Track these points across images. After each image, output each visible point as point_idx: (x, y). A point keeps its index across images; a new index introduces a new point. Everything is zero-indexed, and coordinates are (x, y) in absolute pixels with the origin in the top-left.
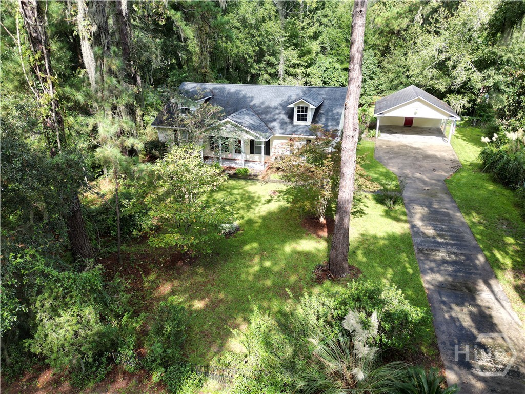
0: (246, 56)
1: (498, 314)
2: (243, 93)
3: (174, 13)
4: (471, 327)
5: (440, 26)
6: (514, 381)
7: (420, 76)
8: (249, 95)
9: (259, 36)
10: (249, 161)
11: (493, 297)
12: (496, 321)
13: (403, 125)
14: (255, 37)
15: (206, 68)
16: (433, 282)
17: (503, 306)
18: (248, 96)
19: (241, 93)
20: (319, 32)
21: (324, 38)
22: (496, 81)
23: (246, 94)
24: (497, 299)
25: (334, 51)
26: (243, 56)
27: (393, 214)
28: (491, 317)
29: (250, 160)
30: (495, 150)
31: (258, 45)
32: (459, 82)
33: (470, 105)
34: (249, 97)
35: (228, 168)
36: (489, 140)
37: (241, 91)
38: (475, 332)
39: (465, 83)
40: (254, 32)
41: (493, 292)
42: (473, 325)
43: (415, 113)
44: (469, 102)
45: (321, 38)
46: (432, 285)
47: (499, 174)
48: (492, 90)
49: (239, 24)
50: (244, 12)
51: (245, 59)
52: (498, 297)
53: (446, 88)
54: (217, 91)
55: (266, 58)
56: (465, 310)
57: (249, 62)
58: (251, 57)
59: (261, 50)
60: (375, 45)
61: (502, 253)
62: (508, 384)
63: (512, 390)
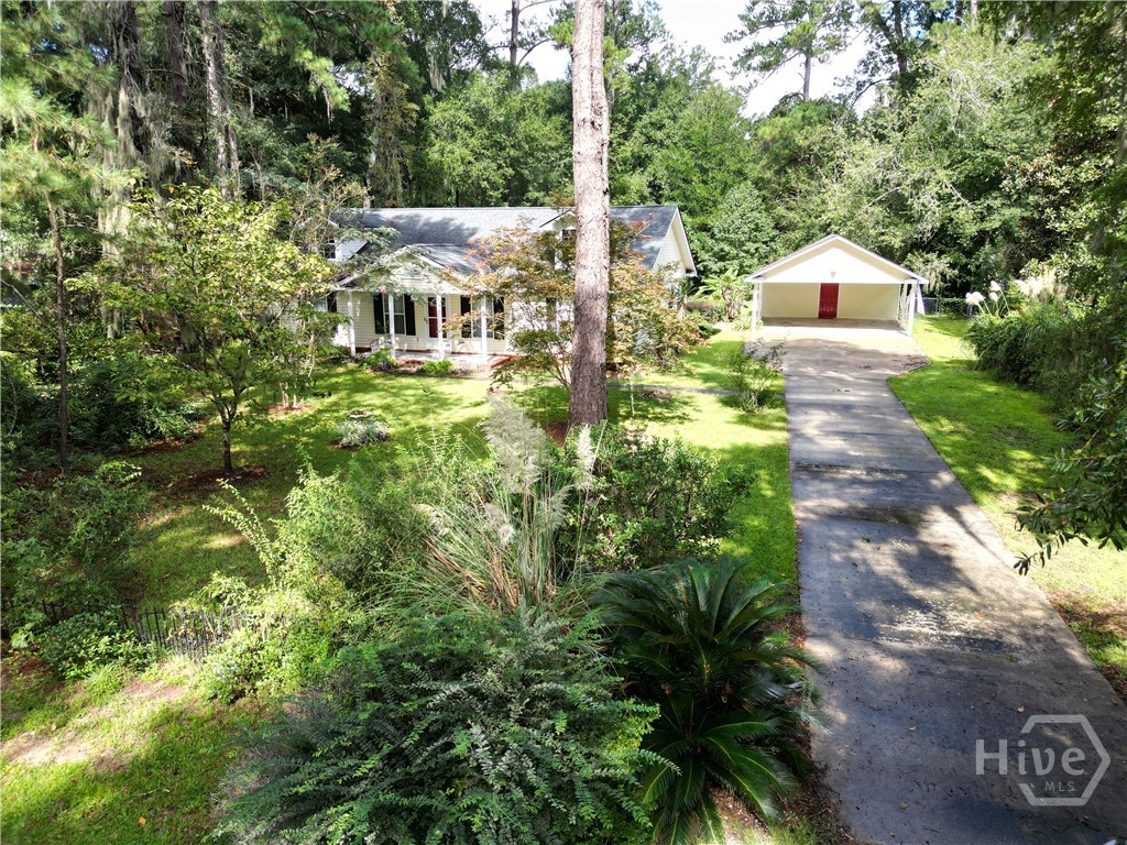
0: (484, 184)
1: (967, 555)
2: (457, 222)
3: (311, 57)
4: (895, 573)
5: (885, 124)
6: (984, 656)
7: (849, 223)
8: (469, 225)
9: (513, 146)
10: (459, 353)
11: (961, 531)
12: (958, 564)
13: (817, 316)
14: (504, 148)
15: (395, 199)
16: (819, 510)
17: (981, 543)
18: (465, 227)
19: (452, 222)
20: (647, 156)
21: (657, 168)
22: (1006, 217)
23: (462, 224)
24: (970, 533)
25: (676, 192)
26: (478, 183)
27: (755, 420)
28: (949, 558)
29: (462, 351)
30: (998, 321)
31: (512, 166)
32: (928, 226)
33: (956, 272)
34: (467, 229)
35: (408, 362)
36: (982, 298)
37: (452, 220)
38: (903, 581)
39: (943, 228)
40: (501, 137)
41: (962, 523)
42: (899, 570)
43: (833, 274)
44: (952, 266)
45: (650, 169)
46: (816, 513)
47: (1008, 362)
48: (1000, 237)
49: (470, 120)
50: (478, 93)
51: (484, 191)
52: (973, 530)
53: (903, 241)
54: (401, 221)
55: (529, 195)
56: (886, 548)
57: (491, 196)
58: (494, 187)
59: (519, 175)
60: (761, 179)
61: (998, 471)
62: (966, 661)
63: (975, 672)
